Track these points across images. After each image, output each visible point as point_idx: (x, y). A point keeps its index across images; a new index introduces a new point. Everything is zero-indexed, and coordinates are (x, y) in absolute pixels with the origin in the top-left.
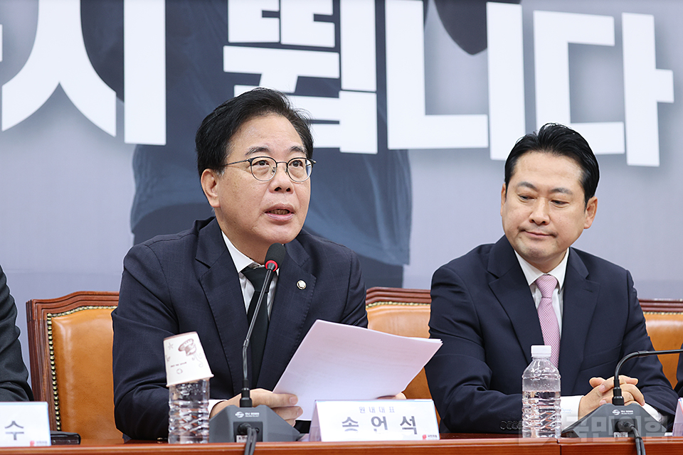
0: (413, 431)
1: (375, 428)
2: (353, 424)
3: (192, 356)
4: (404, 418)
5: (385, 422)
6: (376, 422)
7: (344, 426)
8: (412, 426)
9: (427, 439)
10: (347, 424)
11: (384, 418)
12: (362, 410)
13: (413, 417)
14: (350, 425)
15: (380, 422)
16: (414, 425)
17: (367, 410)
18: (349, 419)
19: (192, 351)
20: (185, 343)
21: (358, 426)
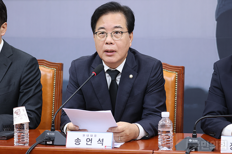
0: (102, 144)
1: (87, 142)
2: (79, 140)
3: (18, 115)
4: (100, 139)
5: (91, 140)
6: (88, 140)
7: (75, 141)
8: (102, 142)
9: (107, 147)
10: (77, 140)
11: (92, 139)
12: (84, 135)
13: (103, 139)
14: (78, 141)
15: (90, 140)
16: (103, 142)
17: (86, 135)
18: (78, 139)
19: (18, 114)
20: (16, 111)
21: (81, 141)
